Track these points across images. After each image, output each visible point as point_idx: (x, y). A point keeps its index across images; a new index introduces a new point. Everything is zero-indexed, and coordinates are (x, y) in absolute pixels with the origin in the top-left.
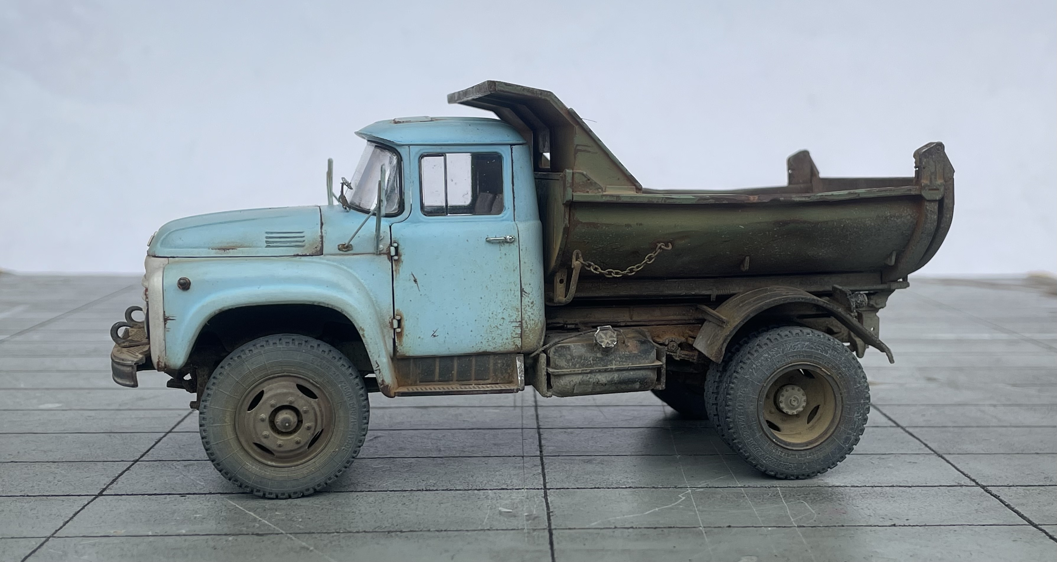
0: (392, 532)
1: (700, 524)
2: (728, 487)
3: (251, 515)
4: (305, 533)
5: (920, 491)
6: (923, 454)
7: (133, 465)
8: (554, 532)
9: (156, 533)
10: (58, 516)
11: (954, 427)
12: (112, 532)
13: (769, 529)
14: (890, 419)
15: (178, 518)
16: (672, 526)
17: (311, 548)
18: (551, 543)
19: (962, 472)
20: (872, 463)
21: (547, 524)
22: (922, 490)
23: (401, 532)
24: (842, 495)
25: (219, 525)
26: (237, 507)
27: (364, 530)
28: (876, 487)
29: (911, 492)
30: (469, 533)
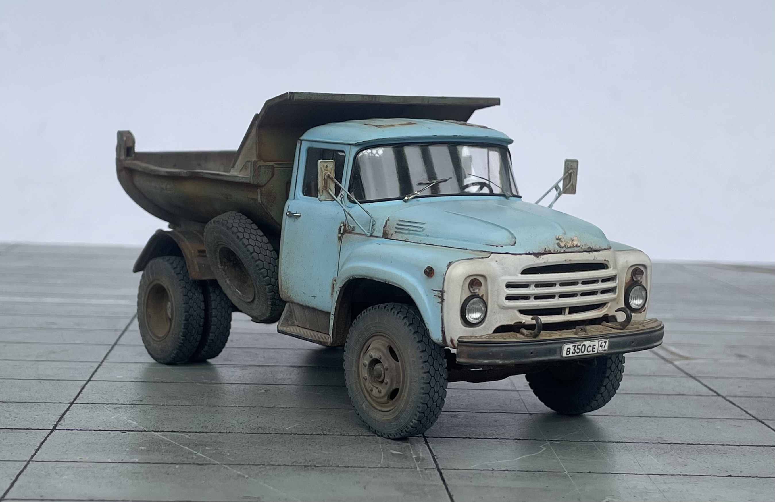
0: (308, 466)
1: (564, 469)
2: (580, 441)
3: (187, 449)
5: (748, 449)
6: (745, 419)
8: (442, 471)
9: (114, 460)
11: (768, 397)
14: (710, 389)
15: (127, 450)
16: (541, 470)
18: (443, 480)
20: (702, 426)
21: (435, 465)
23: (315, 467)
24: (681, 450)
26: (172, 442)
27: (284, 464)
28: (709, 445)
29: (740, 450)
30: (371, 470)
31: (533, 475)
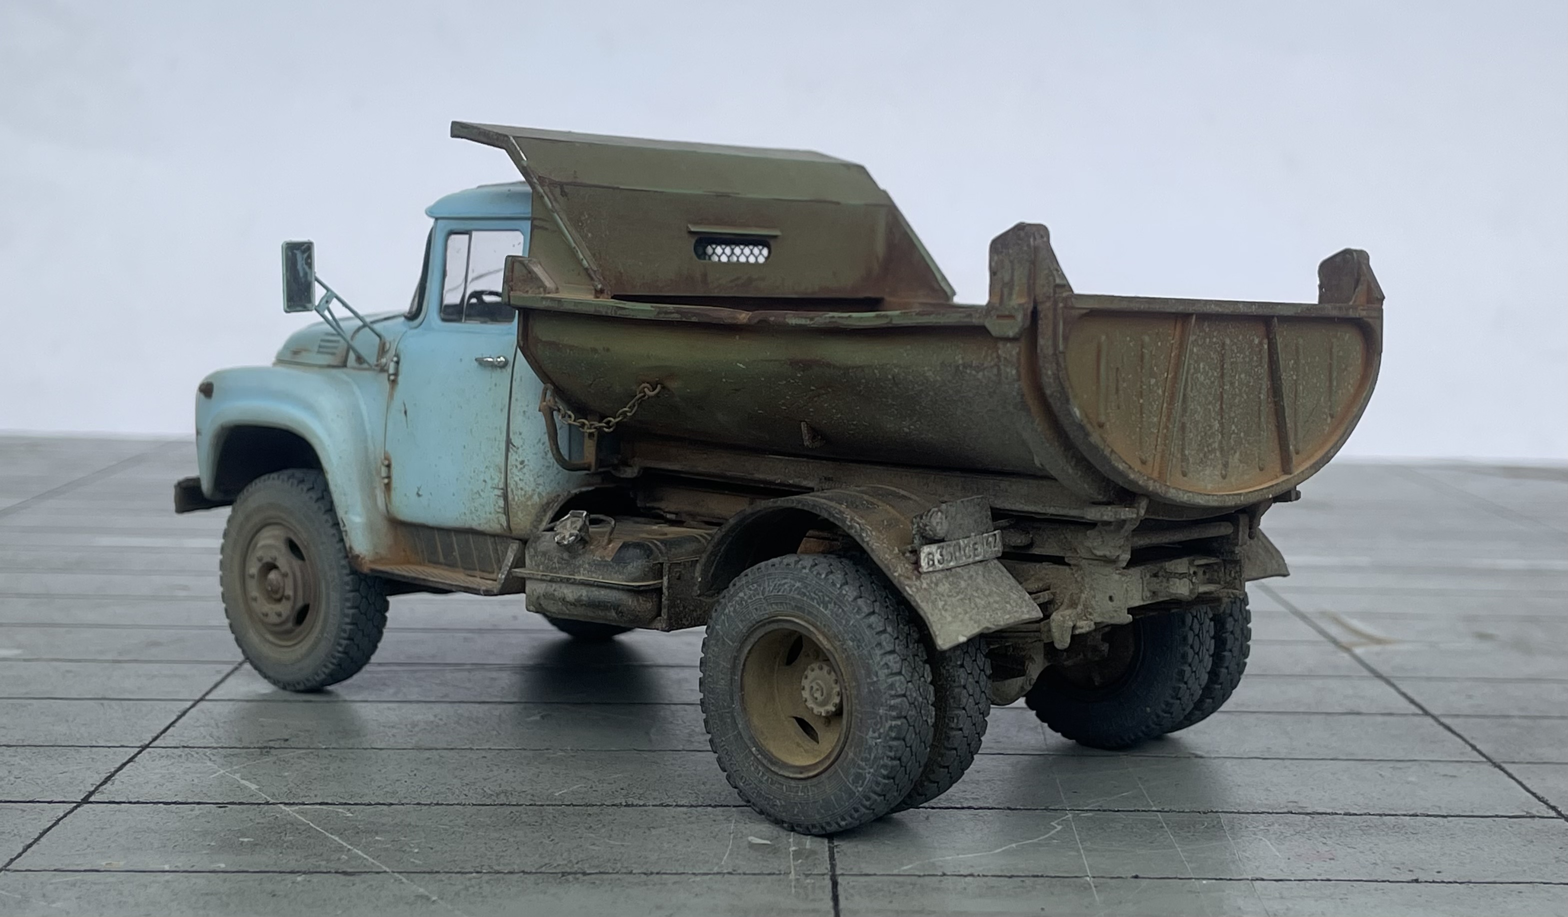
0: (569, 873)
1: (1086, 871)
2: (1135, 811)
3: (335, 841)
4: (424, 872)
5: (1462, 824)
6: (1467, 761)
7: (140, 752)
8: (840, 880)
9: (176, 867)
10: (15, 835)
11: (1520, 717)
12: (104, 863)
13: (1204, 882)
14: (1412, 701)
15: (213, 844)
16: (1040, 874)
17: (434, 898)
18: (835, 898)
19: (1534, 794)
20: (1381, 775)
21: (829, 867)
22: (1465, 823)
23: (584, 874)
24: (1328, 828)
25: (281, 855)
26: (312, 827)
27: (522, 869)
28: (1386, 815)
29: (1447, 825)
30: (698, 879)
31: (1021, 884)
